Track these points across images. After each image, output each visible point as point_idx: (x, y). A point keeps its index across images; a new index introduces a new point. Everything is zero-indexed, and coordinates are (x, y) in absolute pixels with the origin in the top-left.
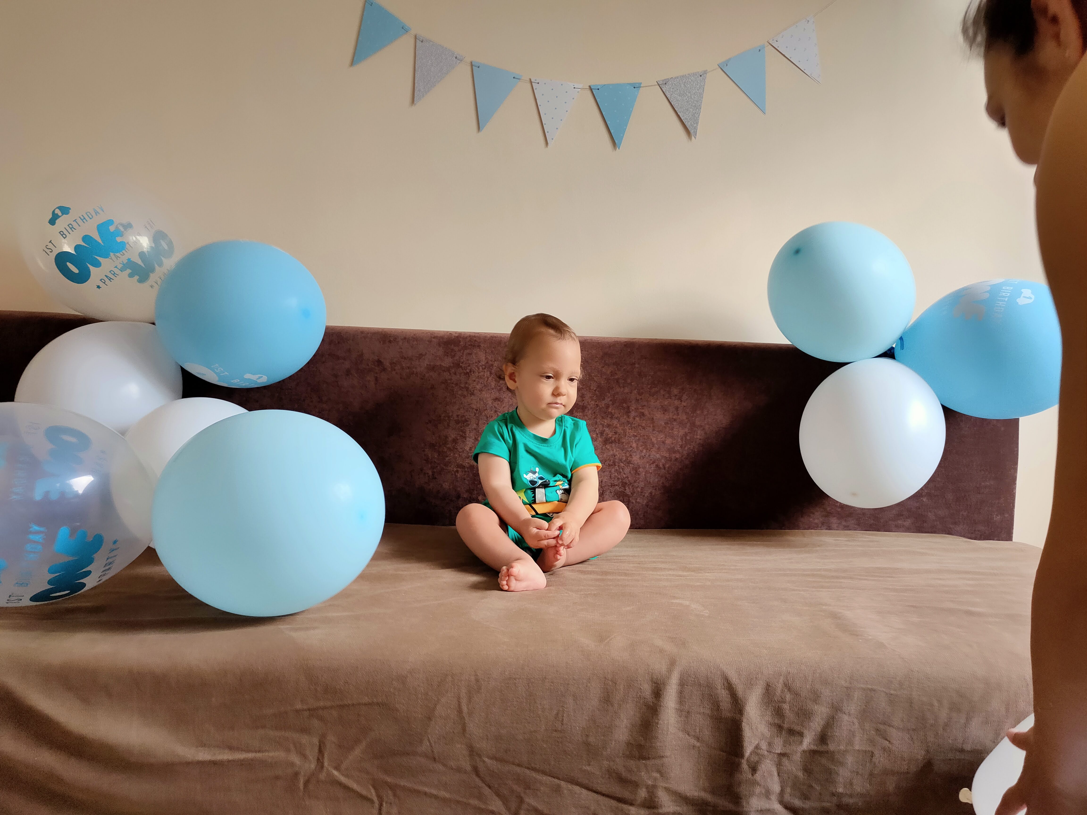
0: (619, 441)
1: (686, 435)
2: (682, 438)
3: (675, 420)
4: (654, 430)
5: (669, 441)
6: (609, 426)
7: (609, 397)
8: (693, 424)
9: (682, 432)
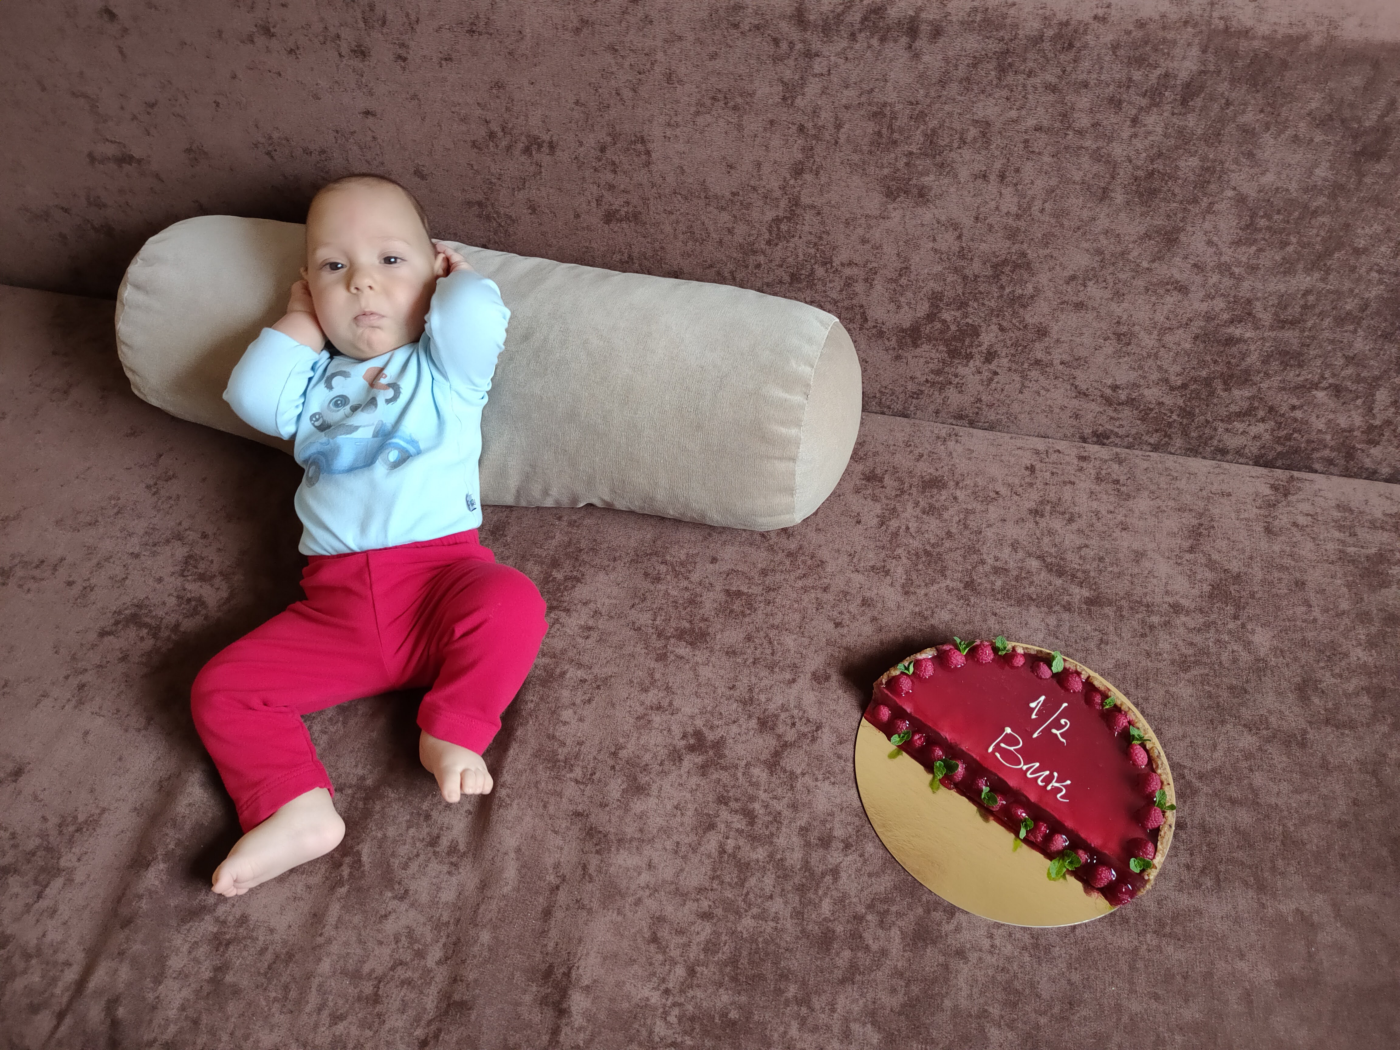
0: (635, 217)
1: (777, 220)
2: (771, 226)
3: (754, 189)
4: (708, 204)
5: (741, 229)
6: (611, 187)
7: (603, 126)
8: (795, 202)
9: (770, 215)
